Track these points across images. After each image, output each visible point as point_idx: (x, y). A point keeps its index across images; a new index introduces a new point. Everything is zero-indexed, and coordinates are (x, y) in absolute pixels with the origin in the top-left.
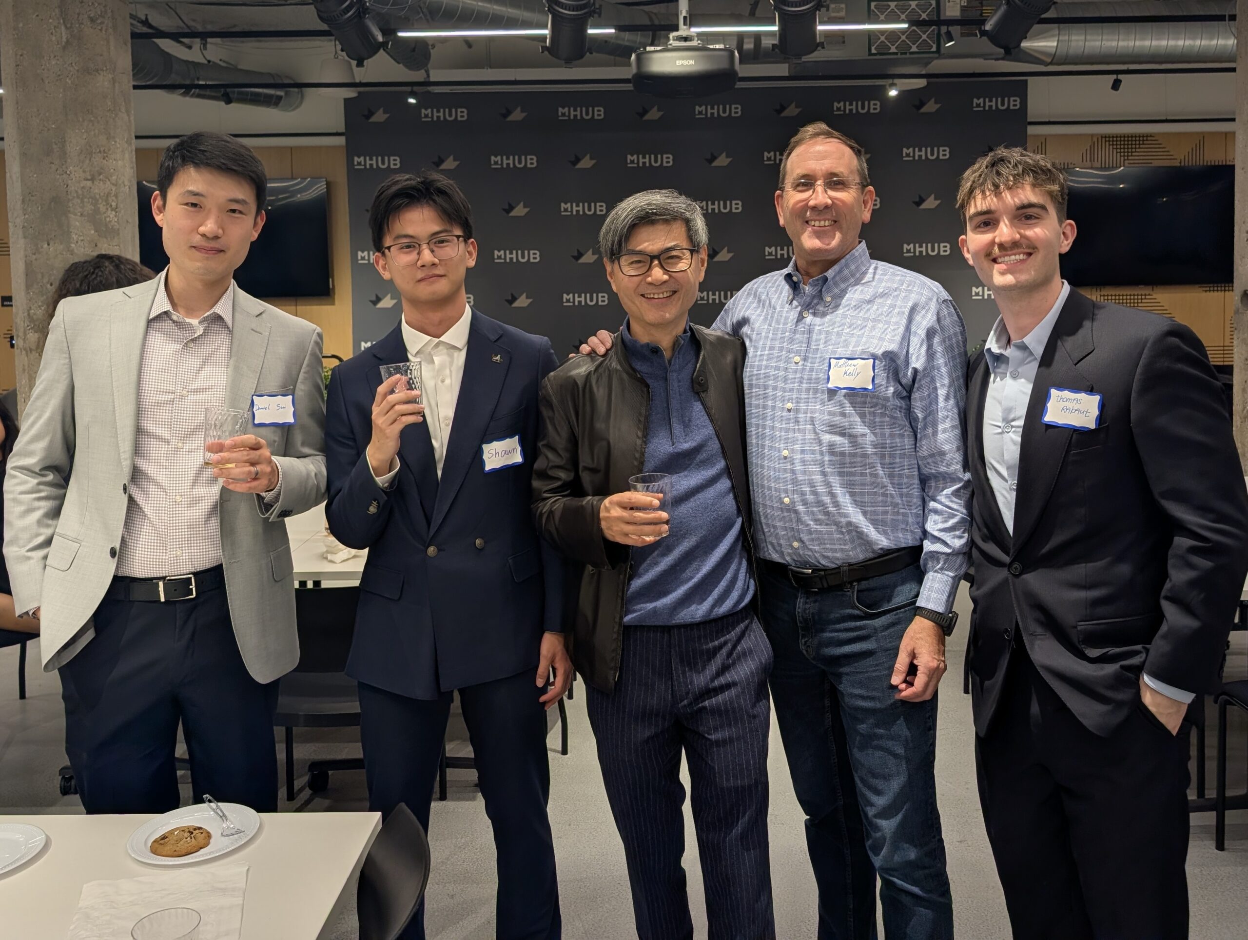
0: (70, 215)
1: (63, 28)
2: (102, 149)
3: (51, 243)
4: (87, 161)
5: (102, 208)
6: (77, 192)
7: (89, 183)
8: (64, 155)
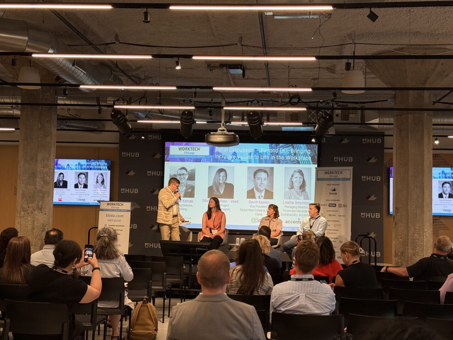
0: (37, 178)
1: (39, 124)
2: (47, 158)
3: (31, 185)
4: (43, 162)
5: (46, 176)
6: (39, 171)
7: (43, 169)
8: (36, 160)
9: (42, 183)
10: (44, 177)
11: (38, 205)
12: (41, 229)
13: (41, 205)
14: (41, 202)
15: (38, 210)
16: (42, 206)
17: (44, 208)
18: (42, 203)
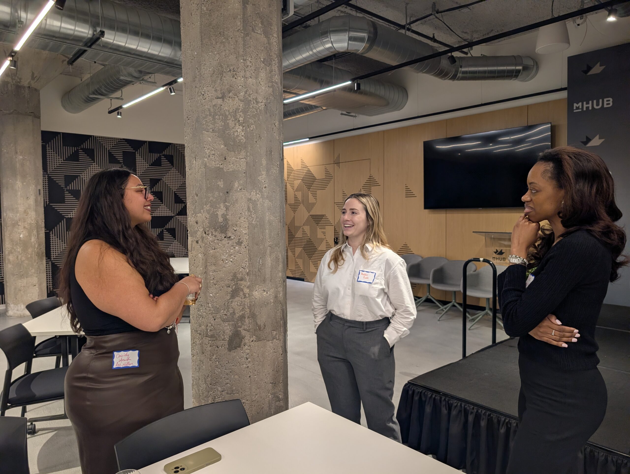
9: (222, 146)
10: (226, 127)
11: (214, 216)
12: (230, 289)
13: (224, 216)
14: (222, 205)
15: (216, 231)
16: (226, 219)
17: (232, 225)
18: (227, 208)
